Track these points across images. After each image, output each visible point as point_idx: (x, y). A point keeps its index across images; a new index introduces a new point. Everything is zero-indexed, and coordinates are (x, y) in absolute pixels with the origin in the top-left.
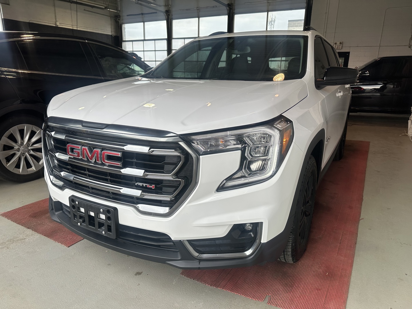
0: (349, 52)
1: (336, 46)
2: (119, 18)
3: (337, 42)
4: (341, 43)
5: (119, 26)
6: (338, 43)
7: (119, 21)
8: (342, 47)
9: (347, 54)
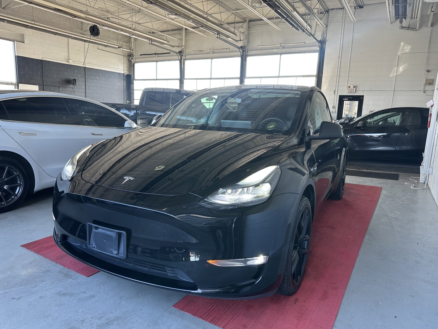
0: (363, 96)
1: (350, 90)
2: (132, 58)
5: (131, 65)
6: (352, 87)
7: (132, 60)
8: (356, 90)
9: (361, 98)
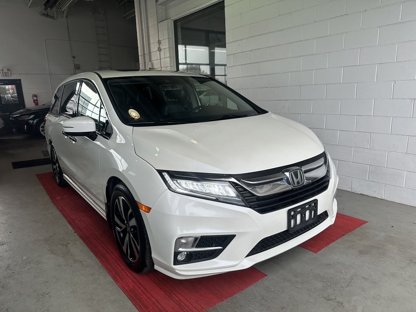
0: (21, 79)
1: (4, 73)
3: (3, 69)
4: (8, 70)
6: (5, 70)
8: (11, 74)
9: (18, 82)
